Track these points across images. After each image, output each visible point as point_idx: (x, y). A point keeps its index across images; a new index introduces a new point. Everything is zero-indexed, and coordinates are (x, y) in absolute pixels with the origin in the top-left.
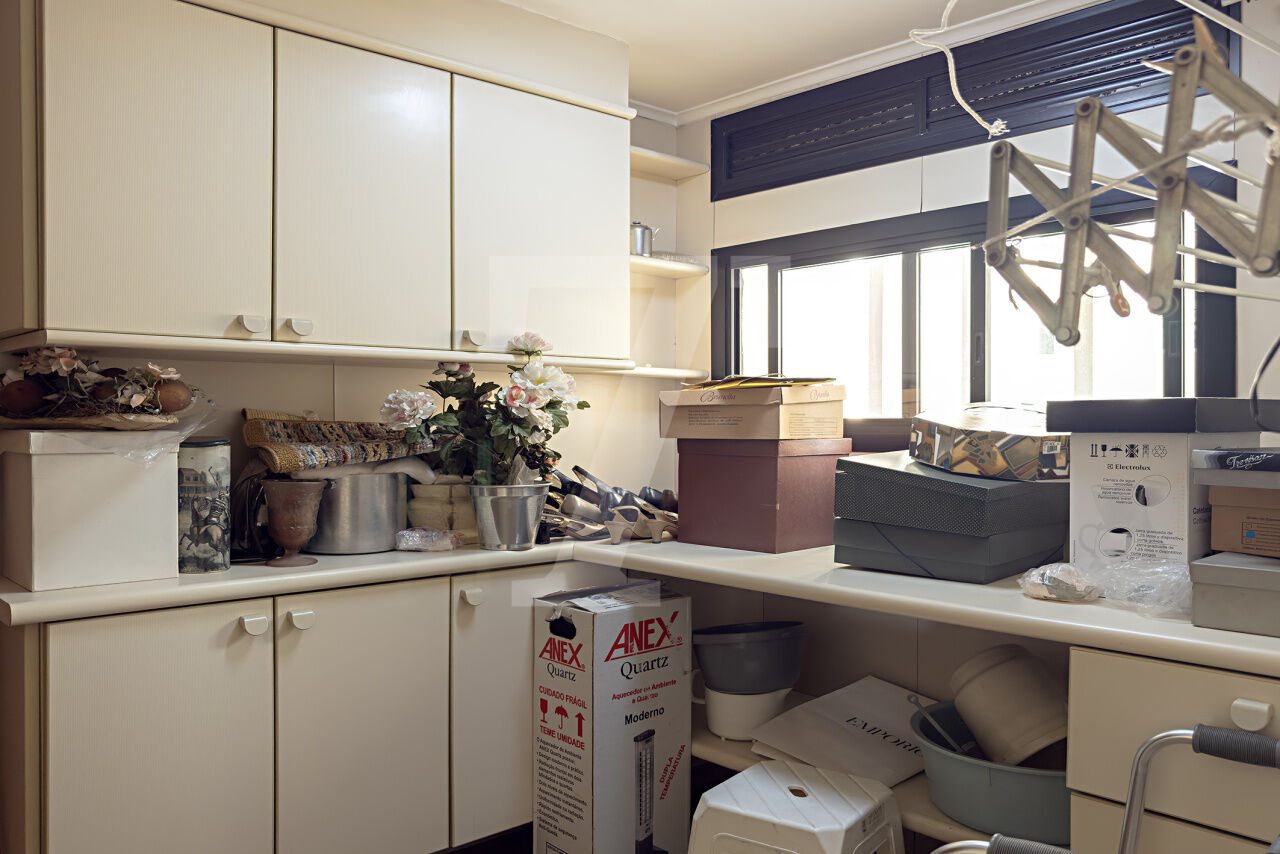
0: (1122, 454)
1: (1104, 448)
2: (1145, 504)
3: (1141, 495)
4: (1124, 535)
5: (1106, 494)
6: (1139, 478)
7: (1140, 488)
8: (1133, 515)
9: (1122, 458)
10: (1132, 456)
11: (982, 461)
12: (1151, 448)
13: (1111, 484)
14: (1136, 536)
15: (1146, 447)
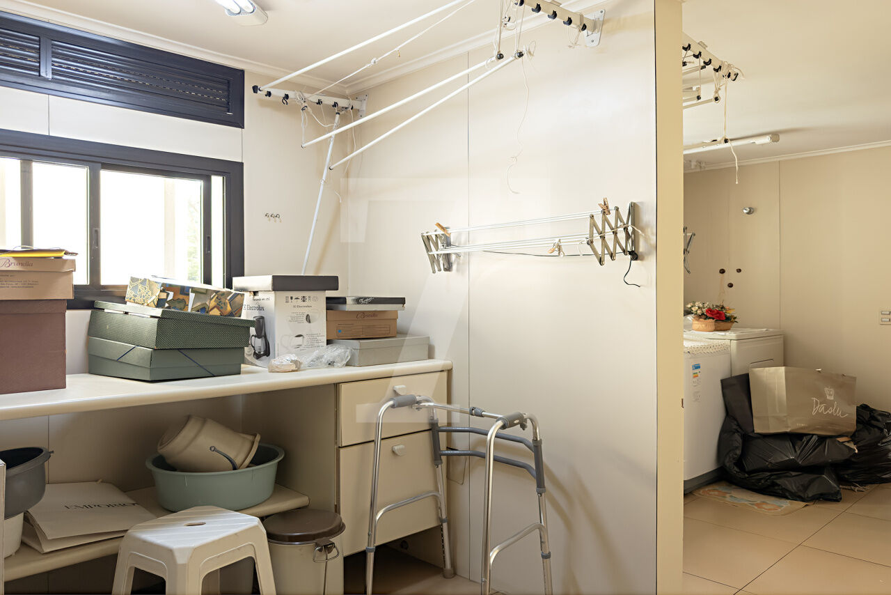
0: (300, 301)
1: (292, 298)
2: (310, 322)
3: (308, 319)
4: (301, 338)
5: (293, 319)
6: (307, 311)
7: (308, 315)
8: (305, 328)
9: (300, 302)
10: (304, 301)
11: (222, 308)
12: (312, 297)
13: (295, 315)
14: (306, 337)
15: (309, 297)
